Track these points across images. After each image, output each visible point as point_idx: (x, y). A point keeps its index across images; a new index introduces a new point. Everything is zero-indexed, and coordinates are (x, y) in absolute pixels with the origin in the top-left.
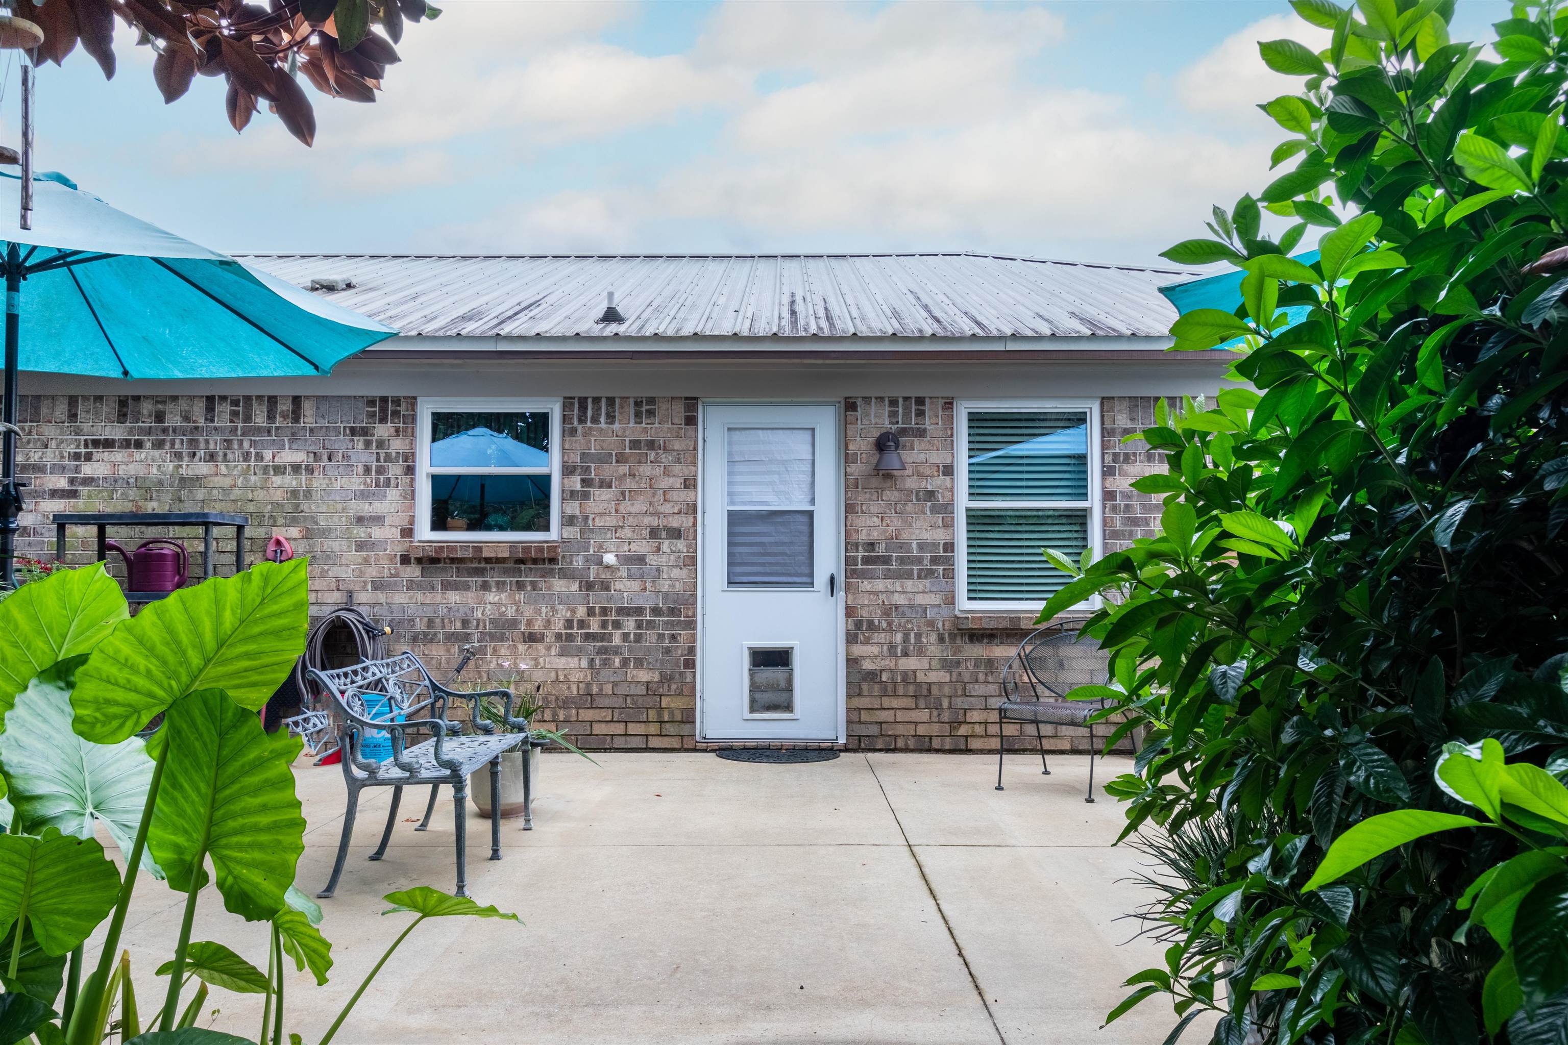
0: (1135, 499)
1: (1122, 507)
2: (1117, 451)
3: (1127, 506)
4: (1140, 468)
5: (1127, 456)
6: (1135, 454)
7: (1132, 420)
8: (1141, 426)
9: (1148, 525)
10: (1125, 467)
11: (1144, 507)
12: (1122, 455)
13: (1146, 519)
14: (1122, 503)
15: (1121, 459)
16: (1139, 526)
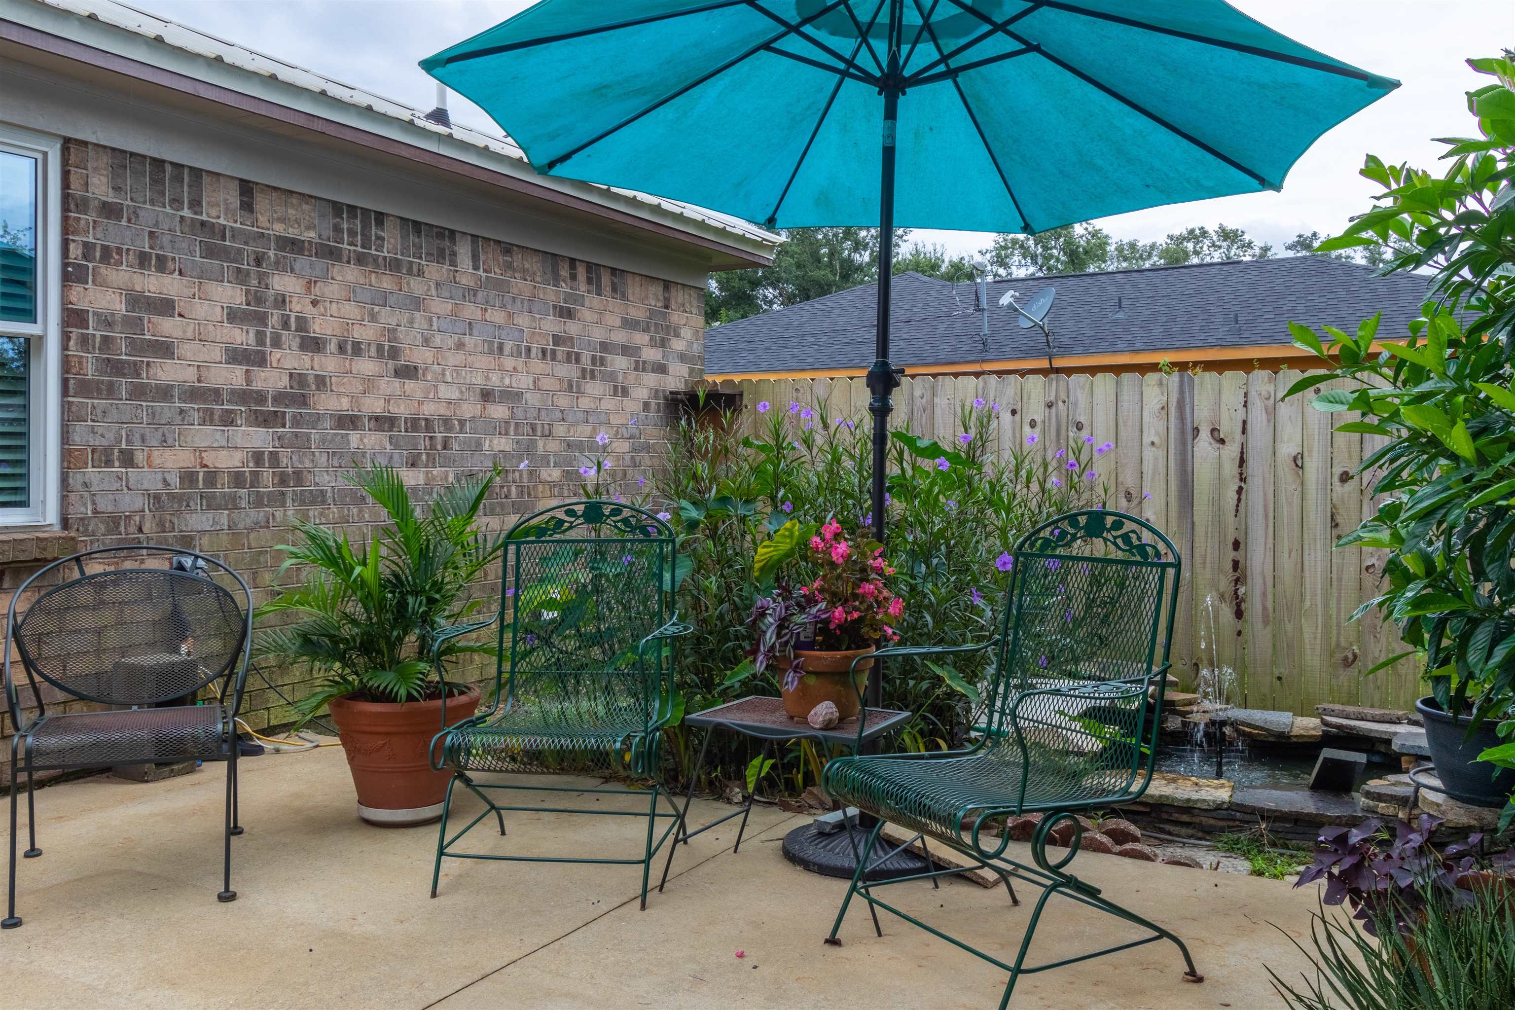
0: (118, 328)
1: (98, 340)
2: (91, 240)
3: (105, 339)
4: (127, 276)
5: (106, 250)
6: (119, 251)
7: (117, 189)
8: (129, 202)
9: (138, 375)
10: (104, 270)
11: (132, 343)
12: (98, 249)
13: (135, 363)
14: (98, 334)
15: (98, 255)
16: (124, 375)
